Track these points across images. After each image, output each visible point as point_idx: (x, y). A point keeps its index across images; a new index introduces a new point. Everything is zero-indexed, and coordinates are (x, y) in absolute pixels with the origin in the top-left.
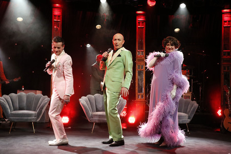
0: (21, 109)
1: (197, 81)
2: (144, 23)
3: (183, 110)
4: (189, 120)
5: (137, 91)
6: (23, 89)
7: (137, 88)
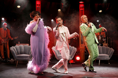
0: (21, 54)
1: (110, 38)
2: (84, 8)
3: (105, 53)
4: (110, 58)
5: (80, 43)
6: (19, 43)
7: (80, 42)
